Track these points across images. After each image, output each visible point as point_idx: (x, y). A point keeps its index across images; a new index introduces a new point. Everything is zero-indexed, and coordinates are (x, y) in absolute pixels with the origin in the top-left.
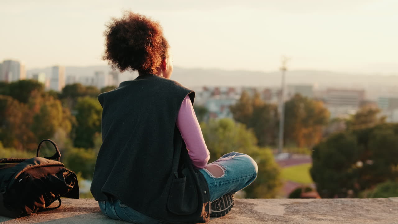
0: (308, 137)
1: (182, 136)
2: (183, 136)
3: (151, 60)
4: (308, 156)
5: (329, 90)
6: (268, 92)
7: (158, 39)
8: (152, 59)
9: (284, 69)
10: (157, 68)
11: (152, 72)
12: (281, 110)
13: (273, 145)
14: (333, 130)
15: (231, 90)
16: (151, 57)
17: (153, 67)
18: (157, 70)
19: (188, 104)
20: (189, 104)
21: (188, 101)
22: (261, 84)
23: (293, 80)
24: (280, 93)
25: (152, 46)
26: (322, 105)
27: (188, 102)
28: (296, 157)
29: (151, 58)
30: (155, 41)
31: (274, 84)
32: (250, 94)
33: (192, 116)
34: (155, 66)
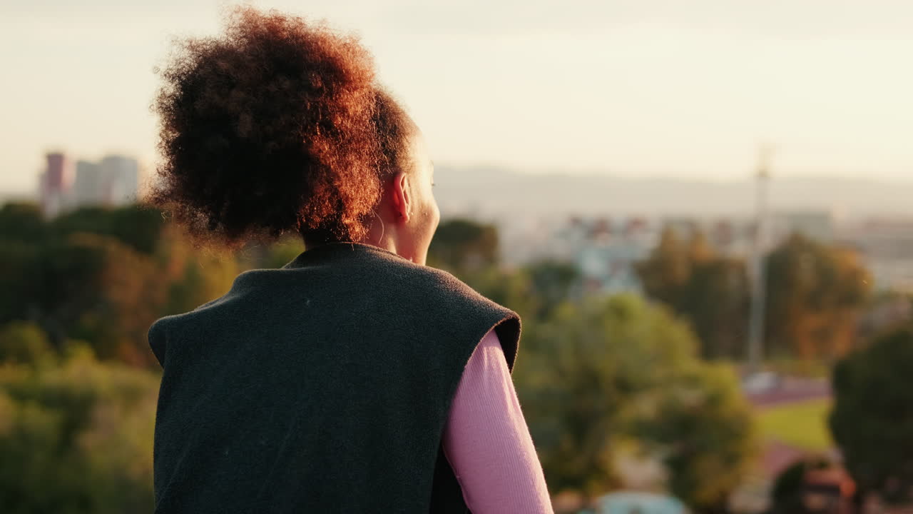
0: (822, 337)
1: (464, 496)
2: (469, 498)
3: (335, 191)
4: (822, 381)
5: (872, 225)
6: (724, 230)
7: (356, 104)
8: (337, 183)
9: (763, 176)
10: (365, 220)
11: (347, 237)
12: (755, 272)
13: (737, 353)
14: (881, 318)
15: (636, 224)
16: (332, 177)
17: (347, 217)
18: (364, 225)
19: (490, 367)
20: (494, 366)
21: (493, 354)
22: (706, 210)
23: (786, 200)
24: (752, 230)
25: (330, 131)
26: (855, 260)
27: (489, 359)
28: (791, 384)
29: (330, 182)
30: (344, 110)
31: (739, 208)
32: (681, 235)
33: (509, 419)
34: (356, 212)
